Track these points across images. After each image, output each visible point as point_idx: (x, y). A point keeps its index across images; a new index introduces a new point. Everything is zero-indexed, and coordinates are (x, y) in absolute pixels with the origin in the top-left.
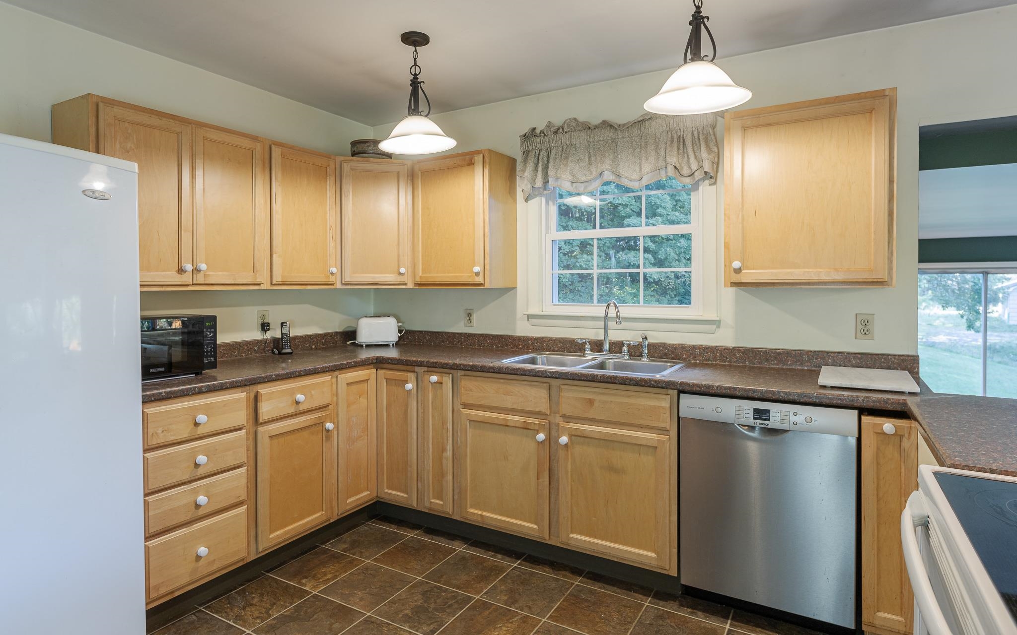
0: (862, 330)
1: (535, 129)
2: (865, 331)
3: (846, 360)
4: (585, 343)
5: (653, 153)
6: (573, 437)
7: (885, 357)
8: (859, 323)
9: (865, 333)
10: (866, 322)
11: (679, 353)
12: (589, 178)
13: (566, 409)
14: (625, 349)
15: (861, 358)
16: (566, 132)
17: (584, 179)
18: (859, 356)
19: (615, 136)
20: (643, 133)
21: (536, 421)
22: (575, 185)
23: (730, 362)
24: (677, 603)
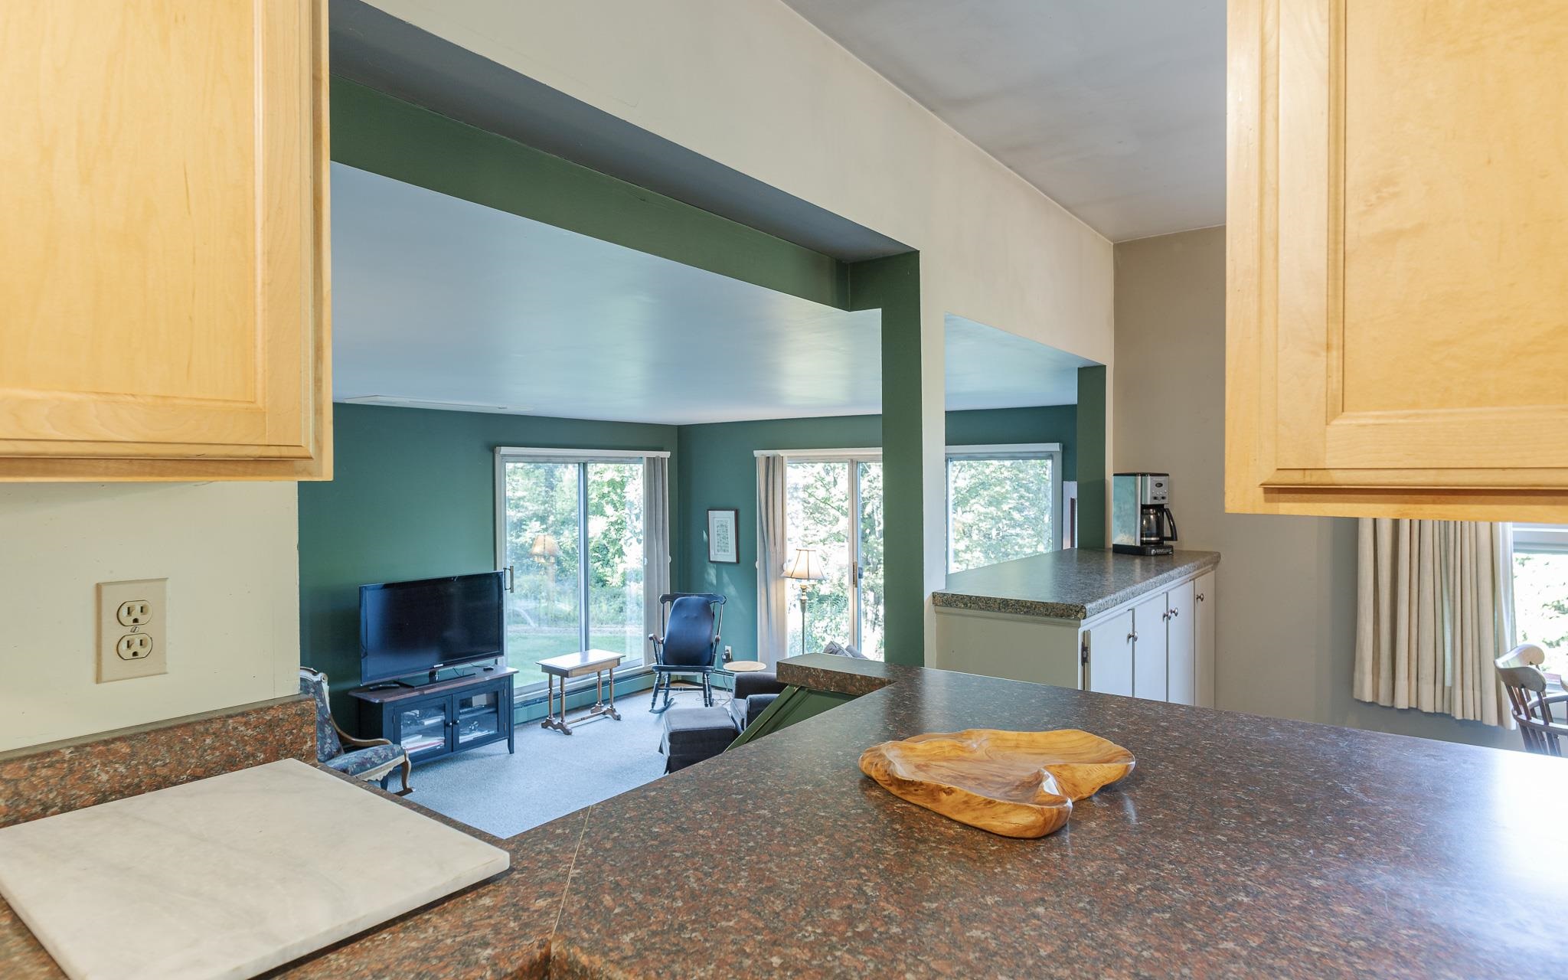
0: (124, 645)
2: (136, 647)
3: (69, 781)
7: (216, 726)
8: (109, 618)
9: (135, 654)
10: (136, 613)
15: (133, 755)
18: (124, 749)
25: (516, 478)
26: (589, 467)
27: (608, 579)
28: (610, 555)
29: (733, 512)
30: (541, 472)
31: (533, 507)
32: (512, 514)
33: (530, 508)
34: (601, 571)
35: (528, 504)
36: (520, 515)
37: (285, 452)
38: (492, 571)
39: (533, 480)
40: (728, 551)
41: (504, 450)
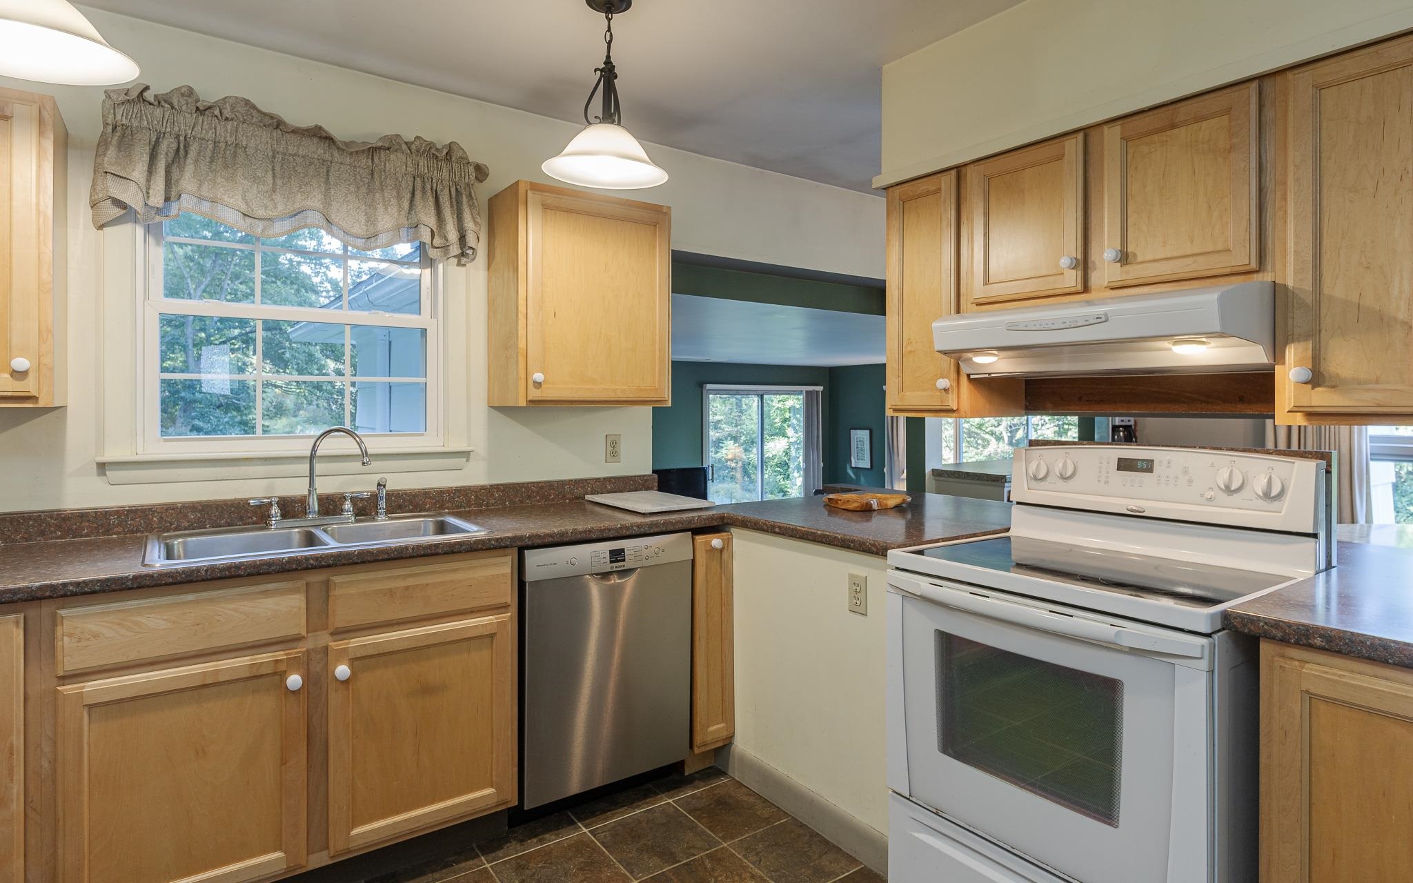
0: (611, 453)
1: (147, 88)
2: (614, 453)
4: (270, 504)
5: (394, 201)
6: (356, 663)
7: (633, 478)
8: (609, 444)
9: (614, 456)
10: (614, 443)
11: (421, 502)
12: (271, 213)
13: (341, 617)
14: (348, 505)
16: (227, 119)
17: (261, 213)
19: (327, 157)
20: (376, 166)
21: (281, 655)
22: (248, 220)
23: (487, 505)
24: (514, 843)
25: (715, 405)
26: (765, 396)
27: (788, 490)
28: (790, 470)
29: (868, 431)
30: (733, 400)
31: (728, 429)
32: (713, 434)
33: (726, 429)
34: (783, 483)
35: (724, 426)
36: (718, 435)
37: (662, 399)
38: (700, 466)
39: (729, 407)
40: (864, 460)
41: (709, 386)
